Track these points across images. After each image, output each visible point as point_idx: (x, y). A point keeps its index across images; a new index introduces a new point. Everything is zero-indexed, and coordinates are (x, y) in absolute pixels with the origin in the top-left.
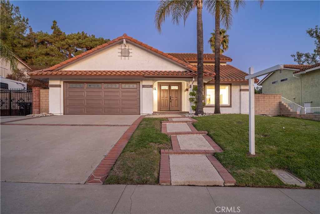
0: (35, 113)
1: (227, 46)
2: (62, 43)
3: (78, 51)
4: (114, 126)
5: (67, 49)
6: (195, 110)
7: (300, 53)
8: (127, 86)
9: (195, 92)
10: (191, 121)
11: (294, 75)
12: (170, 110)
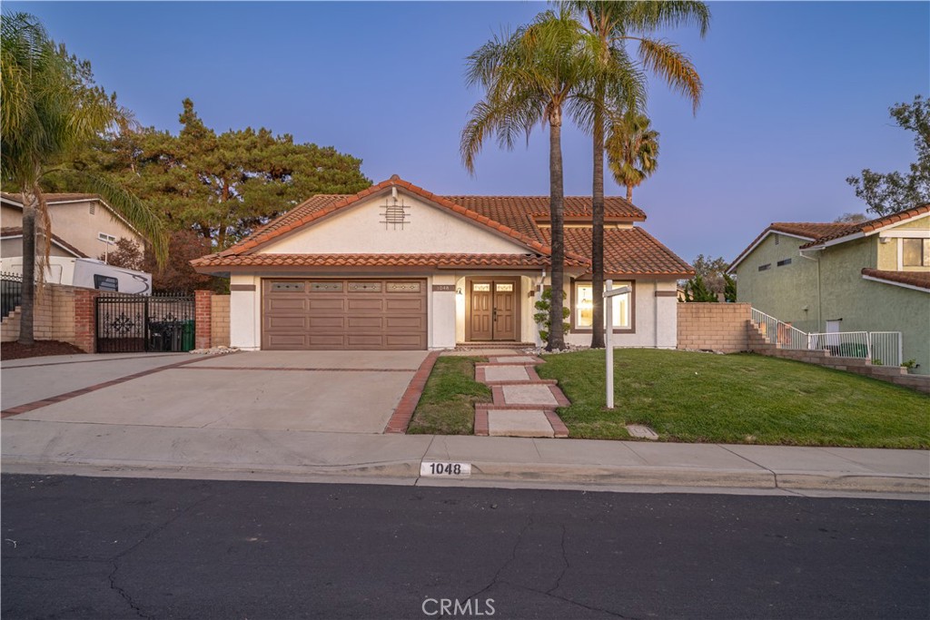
0: (202, 346)
1: (654, 163)
2: (208, 159)
3: (249, 181)
4: (386, 370)
5: (221, 175)
6: (547, 340)
7: (873, 173)
8: (398, 287)
9: (548, 301)
10: (533, 363)
11: (803, 252)
12: (493, 339)
